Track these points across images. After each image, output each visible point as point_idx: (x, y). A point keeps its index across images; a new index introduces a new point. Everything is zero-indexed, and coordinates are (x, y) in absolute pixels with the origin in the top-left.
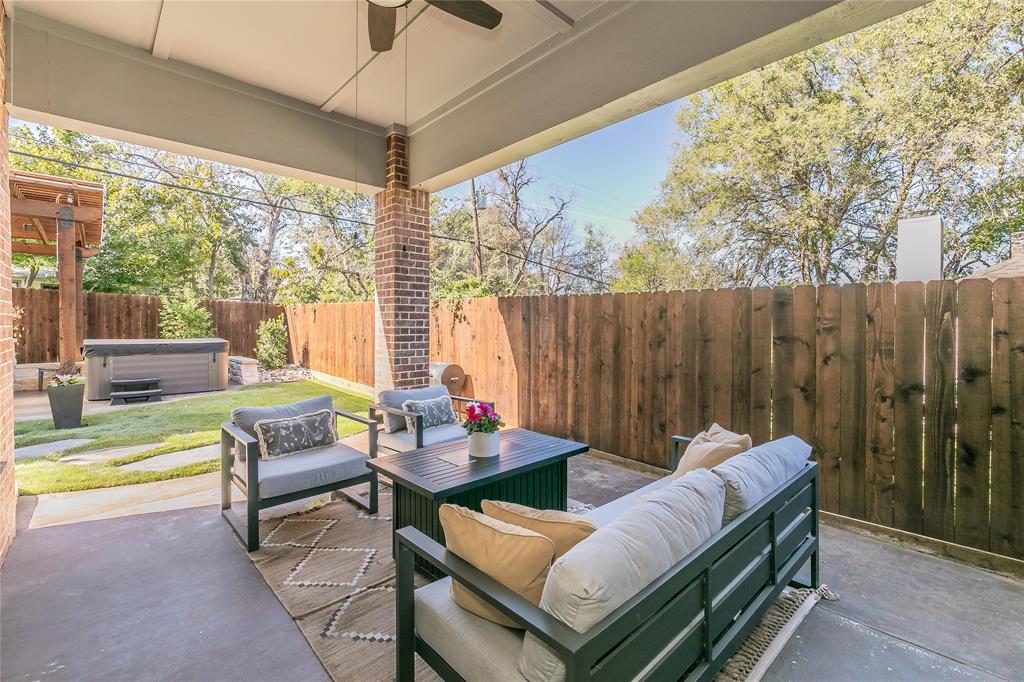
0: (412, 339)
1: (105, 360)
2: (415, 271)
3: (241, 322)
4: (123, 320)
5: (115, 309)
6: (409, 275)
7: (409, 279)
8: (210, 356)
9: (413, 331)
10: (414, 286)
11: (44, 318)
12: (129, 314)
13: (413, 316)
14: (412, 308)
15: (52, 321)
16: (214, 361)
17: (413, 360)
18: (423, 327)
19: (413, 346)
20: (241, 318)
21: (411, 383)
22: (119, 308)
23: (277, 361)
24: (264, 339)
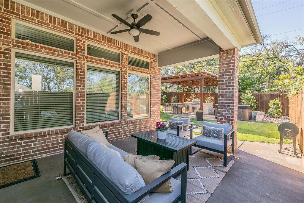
0: (225, 106)
2: (227, 80)
3: (268, 100)
6: (225, 82)
7: (224, 84)
8: (242, 110)
9: (226, 103)
10: (227, 86)
13: (225, 97)
14: (226, 95)
16: (243, 112)
17: (225, 114)
18: (231, 101)
19: (225, 108)
21: (225, 122)
23: (276, 115)
24: (270, 107)
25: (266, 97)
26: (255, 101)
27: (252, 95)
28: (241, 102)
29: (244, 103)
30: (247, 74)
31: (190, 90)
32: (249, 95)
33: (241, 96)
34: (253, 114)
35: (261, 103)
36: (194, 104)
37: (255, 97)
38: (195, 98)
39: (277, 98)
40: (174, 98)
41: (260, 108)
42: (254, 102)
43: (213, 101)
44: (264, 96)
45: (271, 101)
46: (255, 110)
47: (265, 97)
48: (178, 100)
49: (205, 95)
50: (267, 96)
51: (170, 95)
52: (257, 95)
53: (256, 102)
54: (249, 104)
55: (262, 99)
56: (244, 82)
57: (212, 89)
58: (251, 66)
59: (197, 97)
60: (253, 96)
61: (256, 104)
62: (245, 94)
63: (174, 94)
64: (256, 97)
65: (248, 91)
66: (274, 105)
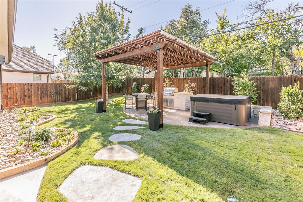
1: (194, 103)
3: (277, 88)
4: (223, 86)
5: (220, 83)
8: (233, 106)
11: (202, 86)
12: (224, 85)
15: (204, 87)
16: (235, 109)
20: (277, 85)
22: (221, 82)
23: (293, 114)
24: (283, 99)
25: (273, 82)
26: (255, 89)
27: (250, 80)
28: (233, 90)
29: (237, 92)
30: (243, 50)
31: (170, 76)
32: (245, 79)
33: (233, 81)
34: (252, 110)
35: (265, 91)
36: (166, 94)
37: (254, 82)
38: (170, 86)
39: (295, 84)
40: (145, 86)
41: (263, 100)
42: (254, 91)
43: (193, 90)
44: (269, 81)
45: (283, 89)
46: (256, 103)
47: (271, 83)
48: (150, 88)
49: (184, 80)
50: (273, 80)
51: (142, 82)
52: (257, 80)
53: (257, 90)
54: (245, 94)
55: (266, 86)
56: (238, 63)
57: (197, 73)
58: (248, 38)
59: (173, 85)
60: (252, 81)
61: (257, 93)
62: (240, 78)
63: (146, 81)
64: (257, 82)
65: (244, 74)
66: (290, 96)
